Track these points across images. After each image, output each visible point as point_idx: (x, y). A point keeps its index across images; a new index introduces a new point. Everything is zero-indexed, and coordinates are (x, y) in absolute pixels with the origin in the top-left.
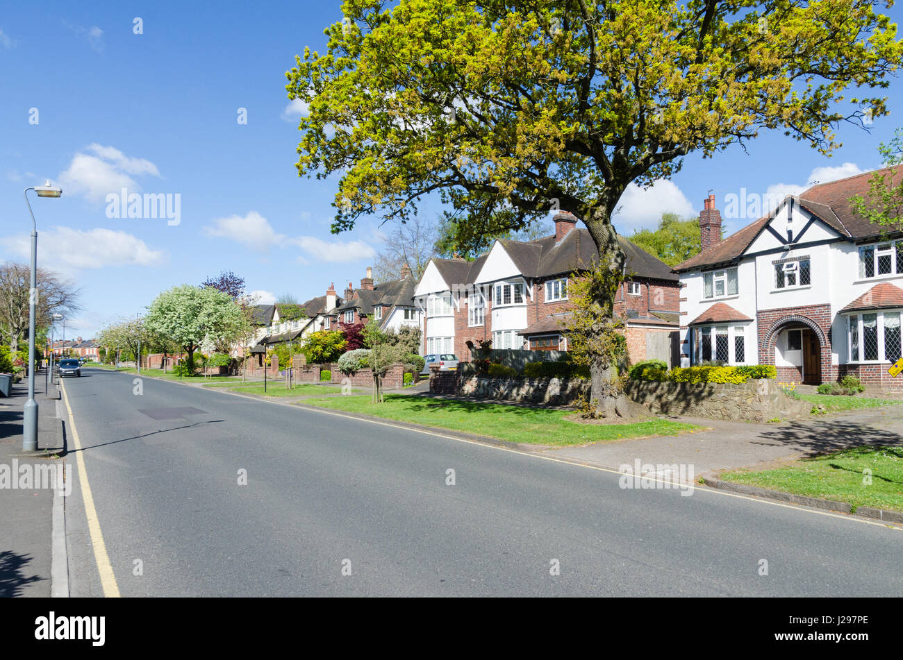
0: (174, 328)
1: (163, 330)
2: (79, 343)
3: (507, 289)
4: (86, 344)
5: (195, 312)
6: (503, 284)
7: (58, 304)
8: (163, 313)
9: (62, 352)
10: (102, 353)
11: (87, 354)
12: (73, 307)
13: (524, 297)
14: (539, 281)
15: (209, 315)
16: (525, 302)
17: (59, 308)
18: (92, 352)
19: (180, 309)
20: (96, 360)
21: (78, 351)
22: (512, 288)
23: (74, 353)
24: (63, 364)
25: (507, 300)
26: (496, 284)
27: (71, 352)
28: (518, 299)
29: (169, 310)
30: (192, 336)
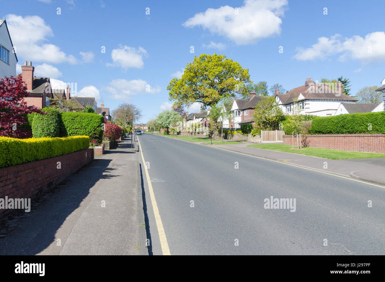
0: (163, 122)
1: (160, 123)
2: (142, 125)
3: (236, 112)
4: (144, 125)
5: (169, 117)
6: (236, 111)
7: (136, 114)
8: (160, 118)
9: (137, 128)
10: (149, 128)
11: (145, 128)
12: (140, 115)
13: (240, 114)
14: (243, 110)
15: (172, 118)
16: (241, 116)
17: (136, 116)
18: (146, 128)
19: (164, 117)
20: (147, 131)
21: (142, 127)
22: (238, 112)
23: (141, 128)
24: (138, 131)
25: (237, 115)
26: (235, 111)
27: (140, 128)
28: (239, 115)
29: (162, 117)
30: (167, 124)
